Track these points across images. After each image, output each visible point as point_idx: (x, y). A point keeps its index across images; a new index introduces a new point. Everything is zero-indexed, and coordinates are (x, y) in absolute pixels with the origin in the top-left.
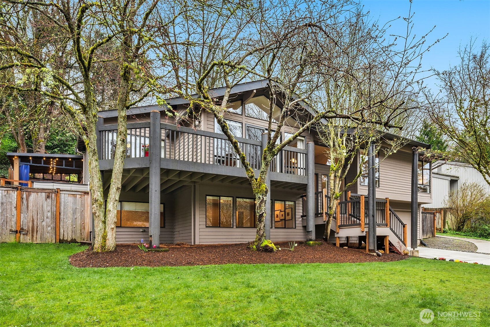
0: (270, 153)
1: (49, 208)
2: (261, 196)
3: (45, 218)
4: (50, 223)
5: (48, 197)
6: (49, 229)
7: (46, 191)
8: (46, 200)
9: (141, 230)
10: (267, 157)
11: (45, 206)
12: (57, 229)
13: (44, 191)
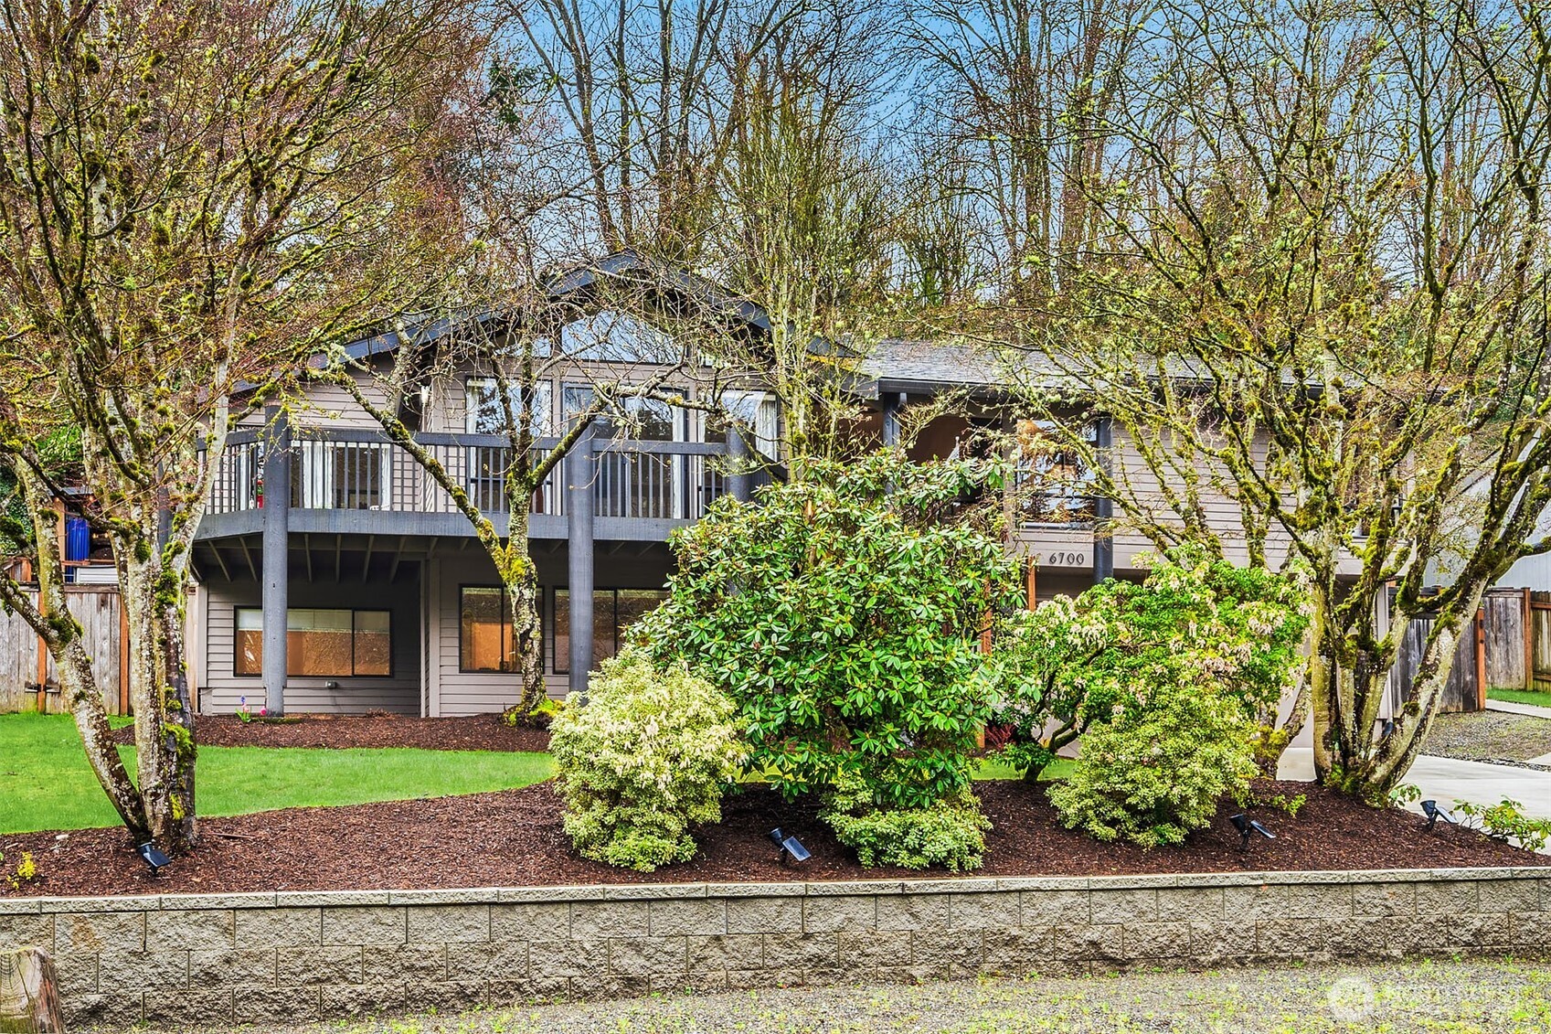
0: (521, 483)
1: (106, 631)
2: (516, 590)
3: (97, 654)
4: (107, 668)
5: (103, 603)
6: (106, 680)
7: (100, 589)
8: (99, 610)
9: (327, 684)
10: (515, 493)
11: (97, 625)
12: (124, 681)
13: (95, 589)
